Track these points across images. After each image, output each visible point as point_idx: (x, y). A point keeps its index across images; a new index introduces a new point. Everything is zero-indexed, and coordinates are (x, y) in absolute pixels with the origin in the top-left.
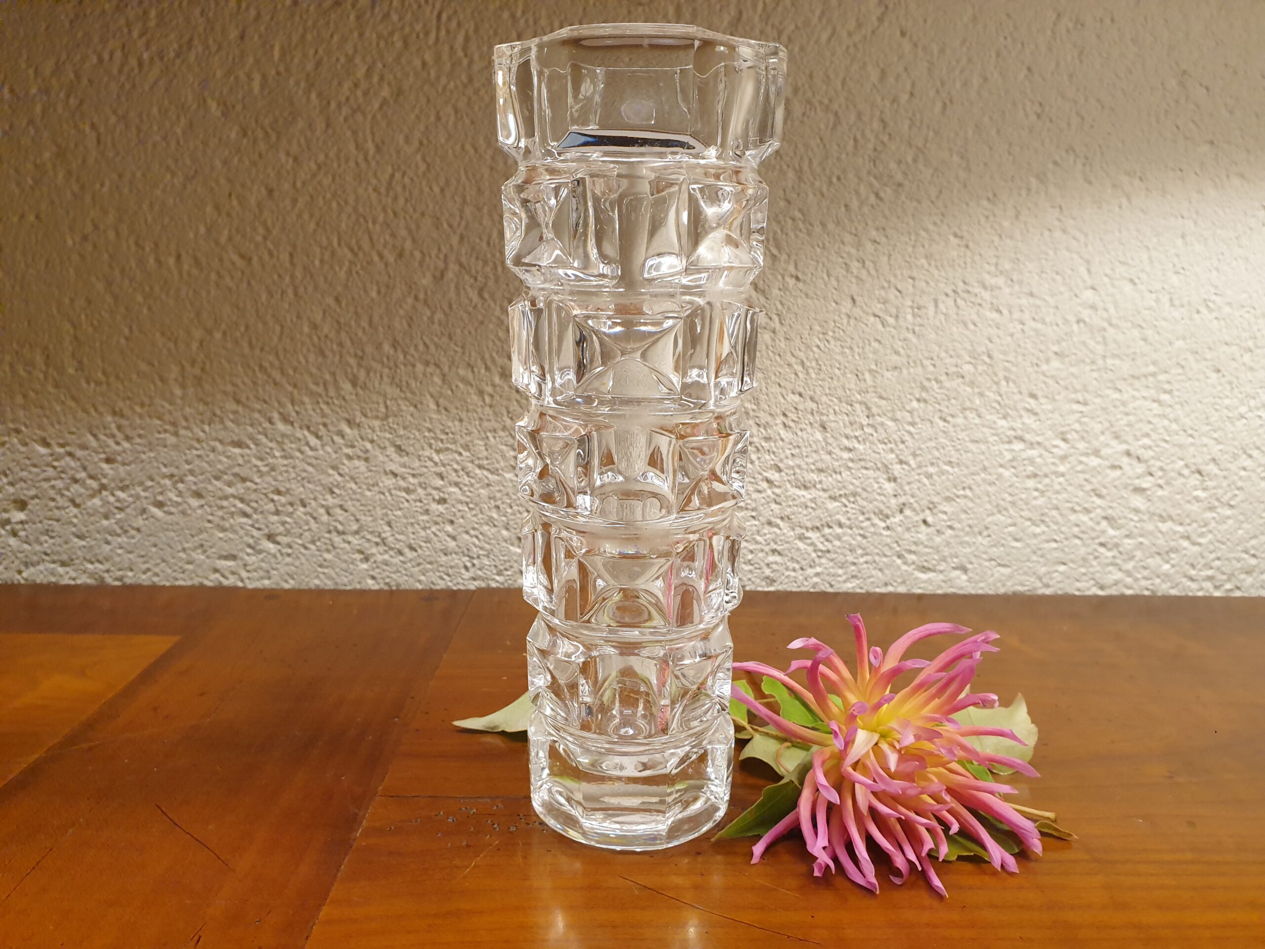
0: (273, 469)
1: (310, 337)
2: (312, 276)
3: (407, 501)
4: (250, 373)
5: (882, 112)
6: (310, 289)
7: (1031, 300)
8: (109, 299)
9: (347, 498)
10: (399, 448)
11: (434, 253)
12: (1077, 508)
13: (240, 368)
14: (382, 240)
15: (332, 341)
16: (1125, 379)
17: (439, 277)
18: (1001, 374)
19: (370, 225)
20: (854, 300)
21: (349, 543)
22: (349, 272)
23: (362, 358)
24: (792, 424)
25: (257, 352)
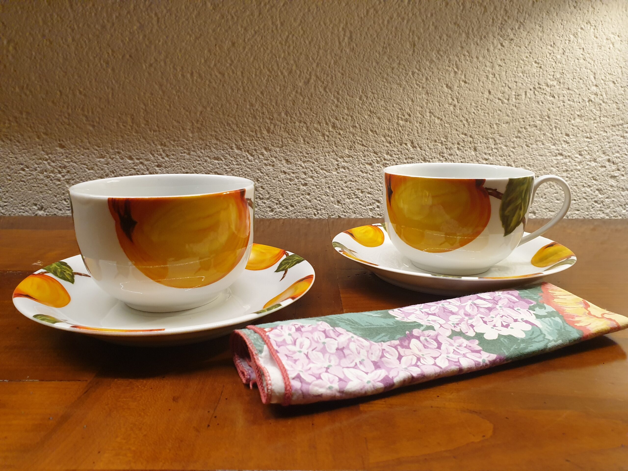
0: (232, 170)
1: (250, 110)
2: (251, 82)
3: (290, 184)
4: (223, 127)
5: (505, 6)
6: (250, 88)
7: (568, 91)
8: (161, 92)
9: (264, 183)
10: (287, 161)
11: (305, 71)
12: (585, 185)
13: (218, 124)
14: (283, 65)
15: (259, 112)
16: (609, 127)
17: (307, 82)
18: (554, 125)
19: (277, 58)
20: (490, 92)
21: (265, 203)
22: (268, 81)
23: (272, 119)
24: (462, 148)
25: (226, 117)
